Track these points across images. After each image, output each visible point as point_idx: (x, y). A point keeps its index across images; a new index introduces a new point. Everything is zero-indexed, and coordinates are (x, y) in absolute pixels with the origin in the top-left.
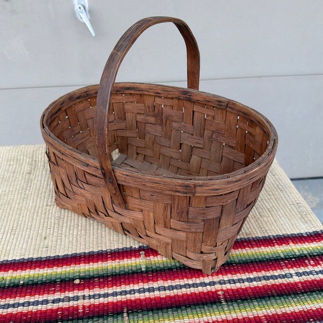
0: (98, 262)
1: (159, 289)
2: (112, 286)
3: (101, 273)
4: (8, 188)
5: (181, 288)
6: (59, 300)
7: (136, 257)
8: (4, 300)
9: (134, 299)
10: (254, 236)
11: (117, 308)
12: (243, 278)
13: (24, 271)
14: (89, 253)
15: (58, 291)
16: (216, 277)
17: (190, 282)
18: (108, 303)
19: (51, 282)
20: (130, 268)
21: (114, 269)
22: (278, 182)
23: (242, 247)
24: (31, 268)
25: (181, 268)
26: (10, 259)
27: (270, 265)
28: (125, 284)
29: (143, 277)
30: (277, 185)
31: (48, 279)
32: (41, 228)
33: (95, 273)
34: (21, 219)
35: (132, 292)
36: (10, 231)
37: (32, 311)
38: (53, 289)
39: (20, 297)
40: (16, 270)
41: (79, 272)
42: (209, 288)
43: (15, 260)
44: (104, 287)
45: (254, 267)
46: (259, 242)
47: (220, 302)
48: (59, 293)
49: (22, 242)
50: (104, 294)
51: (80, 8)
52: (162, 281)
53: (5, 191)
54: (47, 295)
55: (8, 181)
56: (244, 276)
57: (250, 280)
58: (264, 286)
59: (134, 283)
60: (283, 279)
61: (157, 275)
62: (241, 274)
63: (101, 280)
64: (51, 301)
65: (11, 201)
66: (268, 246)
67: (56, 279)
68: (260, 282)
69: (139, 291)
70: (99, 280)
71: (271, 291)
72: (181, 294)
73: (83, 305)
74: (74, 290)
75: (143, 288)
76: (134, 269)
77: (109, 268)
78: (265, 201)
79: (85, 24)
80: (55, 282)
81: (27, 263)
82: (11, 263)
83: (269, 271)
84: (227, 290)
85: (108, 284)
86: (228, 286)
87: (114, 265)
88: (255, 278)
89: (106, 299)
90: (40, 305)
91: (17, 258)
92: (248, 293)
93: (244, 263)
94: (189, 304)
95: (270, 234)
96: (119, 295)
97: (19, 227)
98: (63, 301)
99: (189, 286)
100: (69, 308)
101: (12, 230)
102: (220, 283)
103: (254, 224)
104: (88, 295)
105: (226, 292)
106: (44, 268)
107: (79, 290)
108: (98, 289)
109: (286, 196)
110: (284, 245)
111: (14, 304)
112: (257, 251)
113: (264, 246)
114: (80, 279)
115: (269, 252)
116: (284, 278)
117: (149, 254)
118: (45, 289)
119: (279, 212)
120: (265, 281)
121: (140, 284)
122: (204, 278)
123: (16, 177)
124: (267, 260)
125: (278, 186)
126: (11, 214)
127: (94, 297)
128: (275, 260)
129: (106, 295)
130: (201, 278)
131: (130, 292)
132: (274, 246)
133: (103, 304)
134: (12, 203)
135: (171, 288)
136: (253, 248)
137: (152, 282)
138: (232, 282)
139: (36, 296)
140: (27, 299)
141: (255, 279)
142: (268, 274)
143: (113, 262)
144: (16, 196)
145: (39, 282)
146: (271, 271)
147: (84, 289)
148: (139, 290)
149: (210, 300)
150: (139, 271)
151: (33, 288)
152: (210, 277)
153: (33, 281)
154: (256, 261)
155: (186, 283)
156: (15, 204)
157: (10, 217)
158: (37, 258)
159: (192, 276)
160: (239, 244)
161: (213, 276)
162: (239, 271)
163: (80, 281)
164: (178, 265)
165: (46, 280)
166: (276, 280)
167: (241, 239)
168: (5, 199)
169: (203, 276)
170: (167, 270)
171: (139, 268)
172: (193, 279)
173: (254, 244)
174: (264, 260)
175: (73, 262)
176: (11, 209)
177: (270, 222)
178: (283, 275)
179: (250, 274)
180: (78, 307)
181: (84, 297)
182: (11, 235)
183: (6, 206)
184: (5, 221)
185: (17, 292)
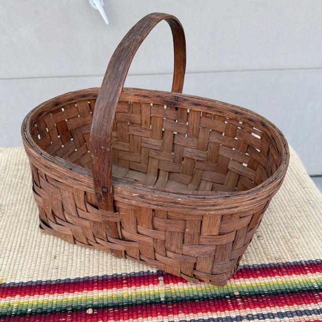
0: (112, 288)
2: (128, 319)
3: (116, 302)
4: (16, 196)
7: (154, 284)
10: (284, 262)
12: (274, 312)
13: (32, 297)
14: (103, 276)
16: (243, 310)
17: (215, 316)
19: (61, 311)
20: (148, 297)
21: (130, 298)
22: (309, 196)
23: (272, 274)
24: (39, 294)
25: (204, 299)
26: (17, 282)
27: (302, 297)
28: (142, 317)
29: (162, 308)
30: (307, 199)
31: (58, 308)
32: (50, 245)
33: (109, 302)
34: (29, 233)
36: (17, 248)
38: (64, 319)
40: (24, 296)
41: (92, 300)
43: (22, 283)
44: (119, 319)
45: (285, 299)
46: (289, 268)
49: (30, 261)
52: (183, 315)
53: (13, 200)
55: (16, 189)
56: (275, 310)
57: (281, 315)
59: (152, 316)
60: (318, 316)
61: (177, 307)
62: (270, 307)
63: (116, 310)
65: (19, 212)
66: (299, 274)
67: (67, 307)
68: (292, 318)
70: (114, 310)
76: (152, 298)
77: (124, 296)
78: (295, 219)
79: (98, 10)
80: (66, 311)
81: (35, 287)
82: (18, 286)
83: (301, 304)
85: (123, 316)
87: (130, 293)
88: (286, 312)
91: (25, 281)
93: (273, 293)
95: (302, 259)
97: (27, 243)
99: (214, 321)
101: (20, 246)
102: (248, 318)
103: (284, 247)
106: (54, 293)
108: (113, 321)
109: (318, 213)
110: (317, 273)
112: (288, 280)
113: (295, 274)
114: (93, 308)
115: (301, 281)
116: (319, 314)
117: (169, 281)
118: (54, 319)
119: (311, 233)
120: (297, 317)
121: (159, 317)
122: (230, 312)
123: (24, 185)
124: (299, 291)
125: (308, 201)
126: (18, 228)
128: (308, 291)
130: (227, 312)
132: (306, 273)
134: (20, 215)
136: (283, 275)
137: (172, 315)
138: (261, 318)
141: (286, 314)
142: (302, 308)
143: (129, 288)
144: (24, 207)
145: (48, 311)
146: (304, 305)
147: (97, 321)
150: (158, 301)
151: (41, 317)
152: (237, 310)
153: (42, 309)
154: (287, 292)
155: (210, 317)
156: (24, 215)
157: (18, 231)
158: (46, 281)
159: (216, 309)
160: (268, 271)
161: (239, 310)
162: (268, 303)
163: (93, 311)
164: (201, 295)
165: (56, 309)
166: (310, 316)
167: (270, 264)
168: (13, 209)
169: (229, 310)
170: (188, 300)
171: (157, 297)
172: (218, 312)
173: (284, 272)
174: (296, 290)
175: (85, 287)
176: (18, 222)
177: (301, 244)
178: (318, 310)
179: (281, 308)
182: (18, 252)
183: (14, 218)
184: (12, 236)
185: (24, 321)
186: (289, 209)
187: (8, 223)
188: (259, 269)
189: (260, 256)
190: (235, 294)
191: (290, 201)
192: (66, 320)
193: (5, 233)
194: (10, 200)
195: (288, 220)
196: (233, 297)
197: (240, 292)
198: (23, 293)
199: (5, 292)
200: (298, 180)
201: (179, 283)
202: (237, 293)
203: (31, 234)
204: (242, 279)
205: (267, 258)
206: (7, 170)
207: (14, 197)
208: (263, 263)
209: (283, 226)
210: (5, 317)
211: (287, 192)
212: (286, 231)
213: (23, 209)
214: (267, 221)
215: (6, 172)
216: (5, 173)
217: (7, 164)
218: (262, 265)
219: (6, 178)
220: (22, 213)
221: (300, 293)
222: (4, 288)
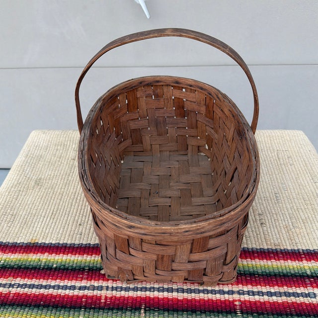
1: (178, 290)
4: (53, 172)
5: (199, 293)
6: (85, 288)
8: (38, 281)
9: (153, 297)
10: (282, 248)
11: (136, 303)
12: (263, 291)
13: (58, 255)
15: (85, 279)
16: (236, 286)
17: (209, 288)
18: (128, 297)
19: (80, 269)
23: (268, 258)
24: (64, 254)
26: (47, 242)
27: (294, 281)
31: (78, 266)
32: (78, 214)
34: (61, 204)
35: (152, 290)
36: (50, 215)
37: (60, 295)
38: (81, 276)
39: (52, 279)
40: (52, 254)
42: (227, 296)
43: (51, 244)
45: (277, 281)
46: (286, 254)
47: (236, 313)
48: (86, 281)
49: (59, 226)
50: (126, 288)
52: (182, 283)
53: (50, 175)
54: (75, 281)
55: (54, 165)
56: (265, 289)
57: (270, 294)
58: (283, 303)
60: (305, 299)
62: (262, 286)
64: (78, 288)
65: (55, 185)
66: (295, 261)
67: (85, 267)
68: (280, 298)
71: (290, 309)
72: (199, 299)
73: (105, 296)
74: (99, 280)
75: (163, 287)
78: (301, 211)
80: (84, 269)
81: (61, 248)
82: (48, 246)
83: (291, 287)
84: (245, 301)
86: (246, 297)
88: (275, 292)
89: (127, 293)
90: (68, 290)
91: (54, 242)
92: (266, 308)
93: (267, 275)
94: (205, 310)
95: (300, 247)
96: (139, 290)
97: (58, 211)
98: (88, 289)
99: (208, 292)
100: (93, 296)
101: (52, 214)
102: (239, 293)
103: (285, 235)
104: (111, 287)
105: (243, 303)
106: (75, 254)
107: (103, 280)
108: (121, 282)
110: (312, 261)
111: (46, 286)
112: (283, 264)
113: (291, 260)
115: (296, 267)
116: (307, 297)
118: (74, 275)
119: (314, 225)
120: (285, 297)
122: (224, 286)
123: (61, 163)
124: (292, 275)
126: (53, 198)
127: (116, 289)
128: (300, 276)
129: (128, 289)
130: (221, 286)
131: (150, 289)
132: (302, 261)
133: (124, 297)
134: (55, 188)
135: (190, 291)
136: (279, 260)
138: (251, 294)
139: (66, 281)
140: (58, 282)
141: (275, 294)
142: (291, 290)
144: (59, 181)
145: (70, 268)
146: (294, 288)
147: (108, 280)
148: (159, 288)
149: (226, 309)
151: (64, 272)
152: (230, 286)
153: (65, 266)
154: (280, 275)
155: (205, 289)
157: (52, 201)
158: (71, 244)
160: (265, 255)
161: (232, 285)
162: (260, 283)
165: (76, 267)
166: (297, 298)
167: (268, 249)
168: (50, 183)
169: (223, 284)
173: (281, 257)
174: (289, 274)
176: (53, 194)
177: (302, 234)
178: (306, 294)
179: (271, 288)
180: (101, 296)
181: (107, 288)
182: (50, 219)
183: (50, 190)
184: (47, 205)
185: (50, 274)
186: (296, 200)
187: (45, 195)
188: (257, 252)
189: (260, 241)
191: (299, 194)
193: (42, 202)
194: (48, 175)
195: (293, 211)
198: (51, 252)
199: (37, 249)
205: (267, 243)
206: (48, 149)
207: (51, 173)
208: (262, 247)
209: (288, 216)
210: (35, 269)
211: (298, 186)
212: (290, 221)
213: (58, 183)
214: (273, 211)
215: (47, 151)
217: (48, 144)
218: (260, 249)
219: (47, 156)
220: (57, 187)
221: (292, 277)
222: (36, 246)
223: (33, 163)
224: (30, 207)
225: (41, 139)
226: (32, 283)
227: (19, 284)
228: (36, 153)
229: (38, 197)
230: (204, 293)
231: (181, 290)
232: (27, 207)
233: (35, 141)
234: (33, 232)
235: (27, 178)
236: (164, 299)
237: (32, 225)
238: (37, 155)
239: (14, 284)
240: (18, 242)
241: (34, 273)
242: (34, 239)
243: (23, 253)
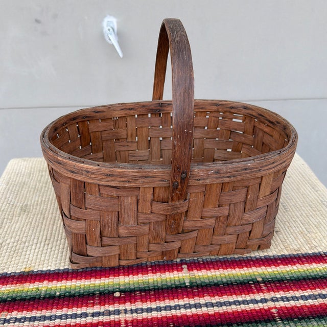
0: (138, 274)
1: (206, 305)
2: (155, 301)
3: (142, 286)
4: (40, 198)
5: (230, 305)
6: (99, 314)
7: (178, 271)
8: (39, 312)
9: (180, 315)
10: (303, 253)
11: (162, 324)
12: (297, 296)
13: (60, 282)
15: (97, 304)
16: (267, 294)
17: (240, 298)
18: (152, 319)
19: (89, 295)
20: (173, 282)
21: (156, 283)
22: (322, 198)
23: (292, 263)
24: (67, 279)
25: (228, 284)
26: (45, 269)
27: (324, 283)
28: (169, 299)
29: (187, 292)
30: (321, 201)
31: (86, 292)
33: (136, 286)
34: (54, 228)
35: (178, 308)
36: (44, 240)
37: (70, 325)
39: (57, 309)
40: (52, 281)
41: (119, 285)
42: (261, 305)
43: (50, 270)
44: (146, 301)
45: (307, 284)
46: (309, 258)
47: (275, 321)
48: (98, 306)
49: (56, 252)
50: (147, 309)
51: (109, 30)
52: (209, 297)
53: (38, 201)
54: (85, 308)
55: (41, 191)
56: (298, 294)
57: (304, 298)
58: (321, 305)
59: (178, 299)
61: (203, 290)
62: (294, 291)
63: (143, 294)
64: (90, 315)
65: (44, 210)
66: (319, 263)
67: (94, 291)
68: (316, 301)
69: (185, 307)
70: (140, 293)
72: (231, 311)
73: (125, 320)
74: (114, 304)
75: (189, 304)
76: (177, 283)
77: (150, 281)
78: (310, 217)
79: (113, 45)
80: (93, 294)
81: (63, 274)
82: (46, 273)
83: (324, 289)
84: (281, 307)
85: (150, 298)
86: (282, 304)
87: (155, 279)
88: (309, 296)
89: (150, 314)
90: (78, 319)
91: (52, 269)
92: (305, 312)
93: (295, 279)
94: (242, 322)
95: (320, 250)
96: (163, 310)
97: (53, 236)
98: (103, 315)
99: (239, 303)
100: (110, 322)
101: (46, 240)
102: (272, 300)
103: (302, 240)
104: (130, 309)
105: (280, 310)
106: (81, 279)
107: (119, 303)
108: (140, 303)
111: (51, 316)
112: (309, 268)
113: (315, 263)
114: (121, 291)
117: (192, 268)
118: (82, 301)
120: (321, 299)
121: (185, 299)
122: (255, 295)
124: (321, 277)
126: (44, 224)
127: (136, 311)
129: (149, 310)
130: (251, 295)
131: (175, 307)
133: (147, 319)
134: (45, 213)
135: (220, 304)
136: (303, 264)
137: (198, 298)
138: (285, 300)
139: (74, 308)
140: (65, 311)
141: (309, 297)
142: (324, 292)
143: (154, 275)
144: (49, 206)
145: (77, 294)
147: (125, 303)
148: (185, 305)
149: (263, 318)
150: (183, 286)
151: (70, 300)
152: (261, 294)
153: (70, 292)
154: (309, 278)
155: (235, 299)
156: (49, 213)
157: (43, 227)
159: (241, 292)
160: (288, 260)
161: (264, 293)
162: (291, 288)
163: (121, 295)
164: (224, 280)
165: (84, 292)
167: (290, 255)
168: (38, 208)
169: (254, 293)
170: (213, 285)
171: (182, 282)
172: (243, 295)
173: (304, 261)
174: (318, 277)
175: (112, 274)
176: (44, 219)
177: (318, 238)
179: (304, 292)
180: (120, 321)
181: (126, 311)
182: (44, 245)
183: (39, 216)
184: (38, 231)
185: (53, 303)
187: (34, 221)
188: (280, 259)
189: (279, 248)
190: (258, 280)
191: (304, 202)
192: (94, 302)
193: (32, 228)
194: (35, 201)
195: (303, 217)
196: (256, 283)
197: (263, 278)
198: (51, 279)
199: (33, 278)
200: (311, 186)
201: (203, 271)
202: (260, 279)
203: (56, 229)
204: (264, 267)
205: (287, 250)
206: (31, 176)
207: (39, 199)
208: (282, 253)
209: (300, 223)
210: (35, 299)
211: (301, 195)
212: (303, 227)
213: (48, 209)
214: (284, 219)
215: (31, 178)
216: (29, 178)
217: (31, 171)
218: (282, 255)
219: (30, 182)
220: (47, 212)
221: (322, 279)
222: (32, 275)
223: (15, 190)
224: (18, 234)
225: (22, 167)
226: (32, 315)
227: (16, 318)
228: (19, 180)
229: (26, 224)
230: (235, 304)
231: (210, 305)
232: (14, 234)
233: (15, 168)
234: (26, 260)
235: (11, 205)
236: (193, 316)
237: (24, 253)
238: (19, 182)
239: (10, 319)
240: (9, 272)
241: (33, 304)
242: (28, 267)
243: (16, 284)
